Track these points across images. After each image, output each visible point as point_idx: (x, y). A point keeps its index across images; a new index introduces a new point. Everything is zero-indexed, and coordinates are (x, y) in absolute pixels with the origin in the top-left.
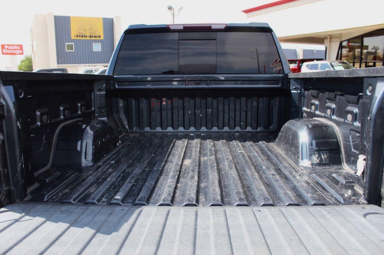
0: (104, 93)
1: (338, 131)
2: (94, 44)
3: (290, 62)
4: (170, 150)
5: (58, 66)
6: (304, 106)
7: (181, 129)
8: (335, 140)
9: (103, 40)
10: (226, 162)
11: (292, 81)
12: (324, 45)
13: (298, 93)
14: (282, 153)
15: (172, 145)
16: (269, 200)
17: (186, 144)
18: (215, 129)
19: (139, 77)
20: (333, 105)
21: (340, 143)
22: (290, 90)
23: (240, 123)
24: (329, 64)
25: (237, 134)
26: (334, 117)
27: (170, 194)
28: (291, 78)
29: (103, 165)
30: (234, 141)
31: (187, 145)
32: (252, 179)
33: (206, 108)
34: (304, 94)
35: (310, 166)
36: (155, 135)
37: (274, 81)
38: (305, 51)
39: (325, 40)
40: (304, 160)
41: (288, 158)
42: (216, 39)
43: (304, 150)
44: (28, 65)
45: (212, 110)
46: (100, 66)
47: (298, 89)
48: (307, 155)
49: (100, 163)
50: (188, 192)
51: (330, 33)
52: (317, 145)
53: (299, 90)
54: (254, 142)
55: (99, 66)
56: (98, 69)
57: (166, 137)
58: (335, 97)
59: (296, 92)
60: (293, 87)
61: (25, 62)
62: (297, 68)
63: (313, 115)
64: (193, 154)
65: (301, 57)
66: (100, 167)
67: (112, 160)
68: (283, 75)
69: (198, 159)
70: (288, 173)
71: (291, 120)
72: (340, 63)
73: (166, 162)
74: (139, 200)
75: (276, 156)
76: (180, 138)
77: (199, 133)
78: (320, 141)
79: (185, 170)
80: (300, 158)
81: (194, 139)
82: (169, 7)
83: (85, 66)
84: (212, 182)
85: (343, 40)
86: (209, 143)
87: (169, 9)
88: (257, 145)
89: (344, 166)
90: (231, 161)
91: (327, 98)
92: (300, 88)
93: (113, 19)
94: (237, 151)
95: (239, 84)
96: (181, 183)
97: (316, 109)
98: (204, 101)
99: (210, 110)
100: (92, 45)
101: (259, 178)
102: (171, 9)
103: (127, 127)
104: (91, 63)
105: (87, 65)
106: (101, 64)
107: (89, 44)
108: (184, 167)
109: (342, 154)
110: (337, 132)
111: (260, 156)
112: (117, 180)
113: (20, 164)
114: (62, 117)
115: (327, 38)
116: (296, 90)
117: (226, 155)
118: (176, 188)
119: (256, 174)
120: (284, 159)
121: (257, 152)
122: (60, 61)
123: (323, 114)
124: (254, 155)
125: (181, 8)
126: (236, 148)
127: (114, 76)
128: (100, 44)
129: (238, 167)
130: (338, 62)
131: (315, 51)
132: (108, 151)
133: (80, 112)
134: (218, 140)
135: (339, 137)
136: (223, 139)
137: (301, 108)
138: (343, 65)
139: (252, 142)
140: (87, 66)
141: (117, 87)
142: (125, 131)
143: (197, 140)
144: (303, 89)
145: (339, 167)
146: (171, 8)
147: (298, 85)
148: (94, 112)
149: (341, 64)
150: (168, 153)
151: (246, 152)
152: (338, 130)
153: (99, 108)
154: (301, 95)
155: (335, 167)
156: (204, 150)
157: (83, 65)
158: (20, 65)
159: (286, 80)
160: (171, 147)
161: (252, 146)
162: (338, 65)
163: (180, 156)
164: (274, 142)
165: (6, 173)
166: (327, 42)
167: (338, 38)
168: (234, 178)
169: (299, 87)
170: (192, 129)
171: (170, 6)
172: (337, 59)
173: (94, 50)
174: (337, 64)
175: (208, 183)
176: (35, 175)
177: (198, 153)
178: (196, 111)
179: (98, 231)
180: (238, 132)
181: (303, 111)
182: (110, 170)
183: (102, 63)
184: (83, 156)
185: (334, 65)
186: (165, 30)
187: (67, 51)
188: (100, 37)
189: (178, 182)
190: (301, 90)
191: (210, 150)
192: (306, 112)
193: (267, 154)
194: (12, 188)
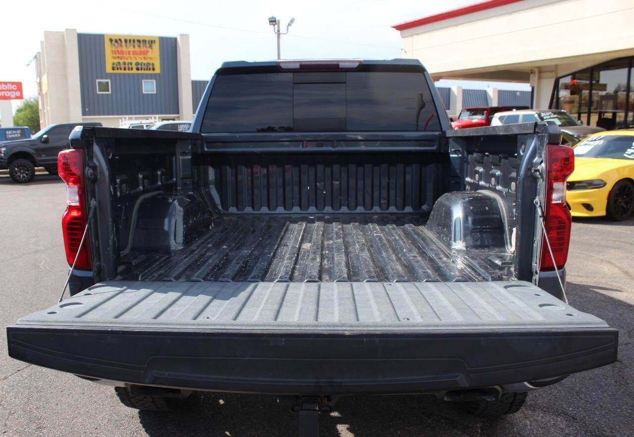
0: (190, 157)
1: (503, 205)
2: (145, 82)
3: (473, 113)
4: (282, 233)
5: (83, 119)
6: (467, 176)
7: (296, 209)
8: (498, 216)
9: (159, 74)
10: (357, 245)
11: (451, 141)
12: (529, 83)
13: (460, 157)
14: (433, 236)
15: (285, 228)
16: (404, 277)
17: (304, 227)
18: (344, 209)
19: (238, 135)
20: (498, 172)
21: (504, 220)
22: (448, 154)
23: (380, 201)
24: (536, 116)
25: (376, 216)
26: (499, 188)
27: (287, 273)
28: (450, 137)
29: (196, 249)
30: (370, 224)
31: (305, 229)
32: (387, 260)
33: (332, 180)
34: (467, 159)
35: (464, 249)
36: (259, 218)
37: (429, 141)
38: (501, 93)
39: (531, 76)
40: (457, 242)
41: (439, 242)
42: (345, 83)
43: (458, 229)
44: (29, 117)
45: (340, 183)
46: (155, 118)
47: (459, 153)
48: (461, 234)
49: (193, 247)
50: (309, 271)
51: (538, 65)
52: (475, 222)
53: (461, 153)
54: (397, 225)
55: (153, 118)
56: (152, 123)
57: (275, 220)
58: (500, 161)
59: (456, 156)
60: (453, 150)
61: (23, 113)
62: (484, 122)
63: (476, 187)
64: (314, 237)
65: (494, 104)
66: (193, 251)
67: (208, 244)
68: (440, 133)
69: (320, 242)
70: (434, 255)
71: (446, 194)
72: (555, 114)
73: (279, 246)
74: (252, 278)
75: (424, 239)
76: (295, 221)
77: (321, 215)
78: (478, 217)
79: (305, 253)
80: (453, 239)
81: (314, 223)
82: (271, 20)
83: (130, 119)
84: (337, 263)
85: (560, 75)
86: (336, 227)
87: (271, 23)
88: (401, 229)
89: (508, 248)
90: (363, 244)
91: (492, 163)
92: (461, 151)
93: (176, 39)
94: (373, 235)
95: (378, 146)
96: (300, 264)
97: (480, 179)
98: (328, 170)
99: (338, 183)
100: (142, 83)
101: (397, 260)
102: (274, 23)
103: (220, 207)
104: (140, 114)
105: (133, 116)
106: (157, 116)
107: (137, 80)
108: (302, 251)
109: (506, 234)
110: (501, 206)
111: (403, 240)
112: (220, 262)
113: (112, 236)
114: (141, 188)
115: (535, 73)
116: (456, 154)
117: (358, 238)
118: (294, 268)
119: (394, 256)
120: (434, 242)
121: (399, 235)
122: (87, 109)
123: (487, 185)
124: (395, 238)
125: (292, 21)
126: (371, 232)
127: (203, 134)
128: (154, 81)
129: (372, 251)
130: (550, 113)
131: (518, 93)
132: (200, 235)
133: (160, 183)
134: (349, 223)
135: (503, 212)
136: (355, 222)
137: (464, 179)
138: (559, 117)
139: (394, 226)
140: (134, 119)
141: (206, 149)
142: (217, 212)
143: (319, 222)
144: (465, 152)
145: (502, 249)
146: (275, 21)
147: (458, 146)
148: (175, 184)
149: (555, 116)
150: (280, 237)
151: (384, 235)
152: (501, 203)
153: (182, 178)
154: (463, 160)
155: (497, 249)
156: (329, 234)
157: (127, 116)
158: (15, 117)
159: (443, 140)
160: (283, 231)
161: (394, 229)
162: (552, 116)
163: (296, 239)
164: (425, 226)
165: (97, 245)
166: (534, 78)
167: (552, 72)
168: (366, 260)
169: (460, 149)
170: (312, 209)
171: (273, 18)
172: (550, 107)
173: (145, 91)
174: (550, 115)
175: (333, 263)
176: (121, 255)
177: (320, 236)
178: (318, 184)
179: (215, 297)
180: (376, 214)
181: (465, 183)
182: (208, 254)
183: (157, 114)
184: (172, 238)
185: (545, 118)
186: (273, 68)
187: (98, 92)
188: (154, 69)
189: (296, 263)
190: (462, 153)
191: (337, 233)
192: (470, 184)
193: (413, 238)
194: (102, 264)
